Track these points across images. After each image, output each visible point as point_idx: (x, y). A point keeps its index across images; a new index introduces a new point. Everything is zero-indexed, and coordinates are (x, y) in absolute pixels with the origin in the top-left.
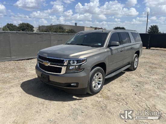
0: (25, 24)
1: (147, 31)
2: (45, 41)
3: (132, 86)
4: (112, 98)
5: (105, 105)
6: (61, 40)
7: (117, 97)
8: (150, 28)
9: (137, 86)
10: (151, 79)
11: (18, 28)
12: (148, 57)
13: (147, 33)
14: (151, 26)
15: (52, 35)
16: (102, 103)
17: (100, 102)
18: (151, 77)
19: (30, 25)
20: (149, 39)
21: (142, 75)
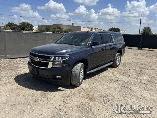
0: (25, 23)
1: (140, 32)
2: (40, 40)
3: (120, 87)
4: (98, 99)
5: (89, 107)
7: (103, 98)
8: (143, 29)
9: (125, 87)
10: (139, 80)
11: (19, 27)
12: (139, 57)
13: (140, 34)
14: (144, 27)
15: (47, 35)
16: (87, 105)
17: (85, 103)
18: (140, 78)
19: (30, 24)
20: (141, 40)
21: (131, 75)
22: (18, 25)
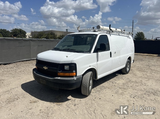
0: (18, 30)
2: (24, 46)
6: (42, 46)
8: (136, 34)
11: (11, 33)
19: (23, 31)
22: (10, 31)
